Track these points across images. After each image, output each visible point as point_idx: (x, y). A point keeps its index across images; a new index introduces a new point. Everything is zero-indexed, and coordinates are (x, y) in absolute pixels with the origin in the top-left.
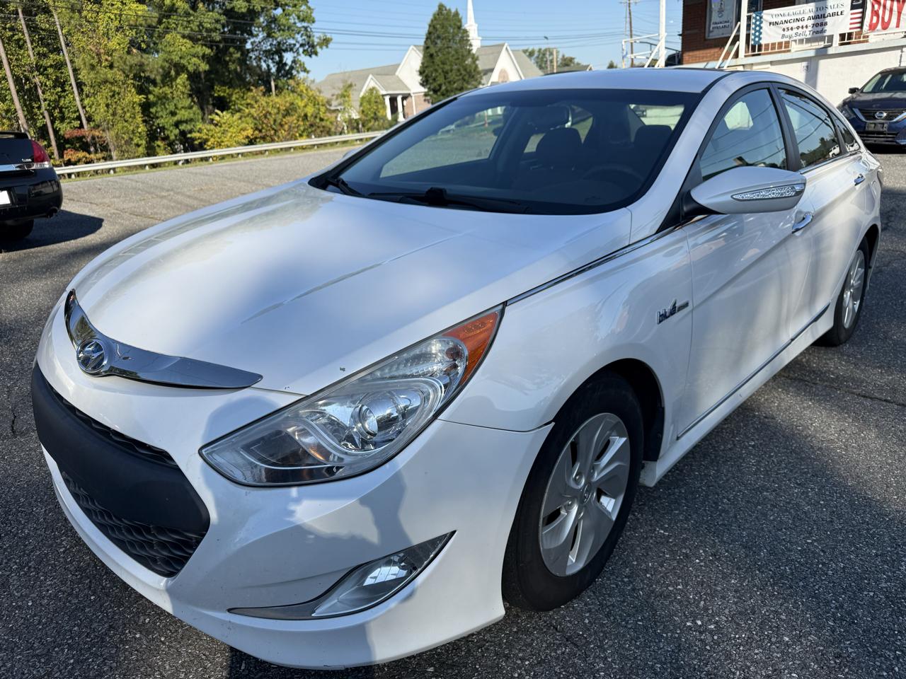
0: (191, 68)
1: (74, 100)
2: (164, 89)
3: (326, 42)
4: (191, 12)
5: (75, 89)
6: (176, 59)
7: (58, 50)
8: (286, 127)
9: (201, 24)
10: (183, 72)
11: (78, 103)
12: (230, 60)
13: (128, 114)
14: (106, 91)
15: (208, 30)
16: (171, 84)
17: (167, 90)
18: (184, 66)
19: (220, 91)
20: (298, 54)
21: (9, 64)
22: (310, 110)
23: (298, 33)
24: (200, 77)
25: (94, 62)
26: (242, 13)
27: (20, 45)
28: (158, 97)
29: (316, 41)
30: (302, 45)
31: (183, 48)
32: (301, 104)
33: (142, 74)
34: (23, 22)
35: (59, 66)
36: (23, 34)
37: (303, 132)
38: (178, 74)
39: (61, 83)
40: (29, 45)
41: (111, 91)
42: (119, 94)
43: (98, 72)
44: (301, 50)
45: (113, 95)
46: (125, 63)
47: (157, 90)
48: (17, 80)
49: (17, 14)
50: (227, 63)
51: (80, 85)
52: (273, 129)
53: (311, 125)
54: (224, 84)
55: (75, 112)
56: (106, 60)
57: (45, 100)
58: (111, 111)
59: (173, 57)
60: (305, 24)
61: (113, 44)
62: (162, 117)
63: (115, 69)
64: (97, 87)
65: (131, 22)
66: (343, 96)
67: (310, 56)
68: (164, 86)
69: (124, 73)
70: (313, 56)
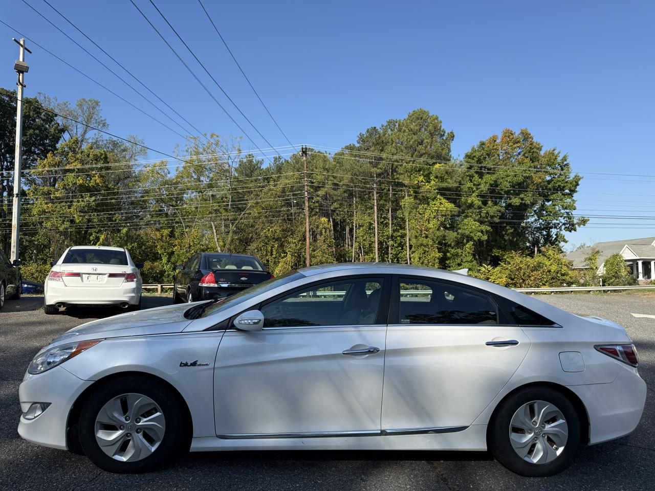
0: (476, 238)
1: (406, 254)
2: (457, 250)
3: (584, 222)
4: (483, 206)
5: (408, 248)
6: (467, 233)
7: (404, 228)
8: (532, 278)
9: (487, 213)
10: (471, 240)
11: (408, 256)
12: (505, 234)
13: (430, 264)
14: (421, 250)
15: (492, 217)
16: (463, 247)
17: (459, 251)
18: (472, 237)
19: (496, 252)
20: (561, 230)
21: (378, 235)
22: (554, 268)
23: (561, 217)
24: (483, 243)
25: (417, 235)
26: (516, 206)
27: (387, 225)
28: (452, 254)
29: (575, 221)
30: (564, 224)
31: (473, 227)
32: (548, 263)
33: (444, 242)
34: (390, 215)
35: (403, 236)
36: (389, 220)
37: (546, 282)
38: (468, 241)
39: (402, 245)
40: (390, 225)
41: (424, 250)
42: (428, 252)
43: (418, 240)
44: (563, 227)
45: (425, 253)
46: (434, 235)
47: (453, 251)
48: (380, 243)
49: (389, 211)
50: (503, 236)
51: (411, 247)
52: (522, 279)
53: (553, 278)
54: (500, 248)
55: (405, 261)
56: (425, 233)
57: (391, 253)
58: (421, 261)
59: (466, 232)
60: (568, 211)
61: (431, 226)
62: (452, 266)
63: (428, 239)
64: (416, 248)
65: (443, 213)
66: (590, 259)
67: (570, 231)
68: (458, 248)
69: (433, 240)
70: (573, 231)
